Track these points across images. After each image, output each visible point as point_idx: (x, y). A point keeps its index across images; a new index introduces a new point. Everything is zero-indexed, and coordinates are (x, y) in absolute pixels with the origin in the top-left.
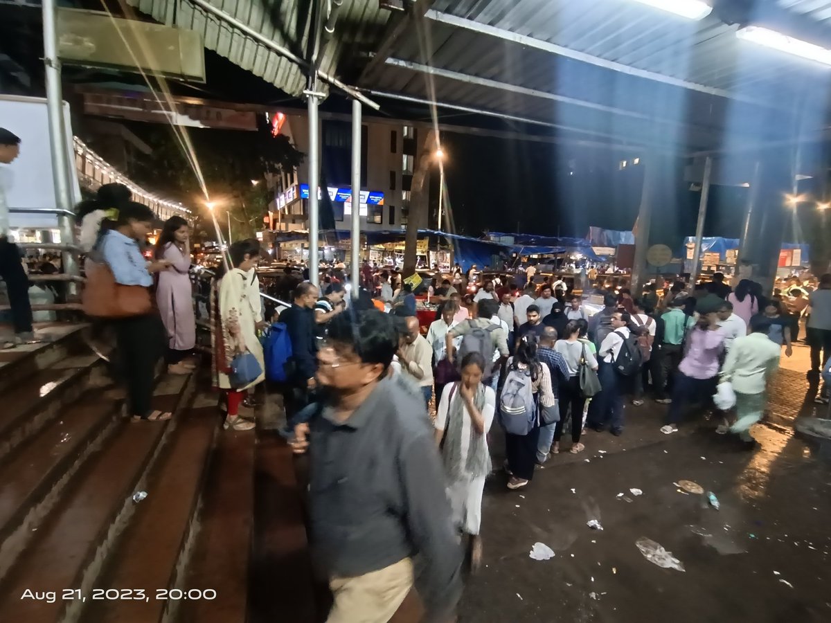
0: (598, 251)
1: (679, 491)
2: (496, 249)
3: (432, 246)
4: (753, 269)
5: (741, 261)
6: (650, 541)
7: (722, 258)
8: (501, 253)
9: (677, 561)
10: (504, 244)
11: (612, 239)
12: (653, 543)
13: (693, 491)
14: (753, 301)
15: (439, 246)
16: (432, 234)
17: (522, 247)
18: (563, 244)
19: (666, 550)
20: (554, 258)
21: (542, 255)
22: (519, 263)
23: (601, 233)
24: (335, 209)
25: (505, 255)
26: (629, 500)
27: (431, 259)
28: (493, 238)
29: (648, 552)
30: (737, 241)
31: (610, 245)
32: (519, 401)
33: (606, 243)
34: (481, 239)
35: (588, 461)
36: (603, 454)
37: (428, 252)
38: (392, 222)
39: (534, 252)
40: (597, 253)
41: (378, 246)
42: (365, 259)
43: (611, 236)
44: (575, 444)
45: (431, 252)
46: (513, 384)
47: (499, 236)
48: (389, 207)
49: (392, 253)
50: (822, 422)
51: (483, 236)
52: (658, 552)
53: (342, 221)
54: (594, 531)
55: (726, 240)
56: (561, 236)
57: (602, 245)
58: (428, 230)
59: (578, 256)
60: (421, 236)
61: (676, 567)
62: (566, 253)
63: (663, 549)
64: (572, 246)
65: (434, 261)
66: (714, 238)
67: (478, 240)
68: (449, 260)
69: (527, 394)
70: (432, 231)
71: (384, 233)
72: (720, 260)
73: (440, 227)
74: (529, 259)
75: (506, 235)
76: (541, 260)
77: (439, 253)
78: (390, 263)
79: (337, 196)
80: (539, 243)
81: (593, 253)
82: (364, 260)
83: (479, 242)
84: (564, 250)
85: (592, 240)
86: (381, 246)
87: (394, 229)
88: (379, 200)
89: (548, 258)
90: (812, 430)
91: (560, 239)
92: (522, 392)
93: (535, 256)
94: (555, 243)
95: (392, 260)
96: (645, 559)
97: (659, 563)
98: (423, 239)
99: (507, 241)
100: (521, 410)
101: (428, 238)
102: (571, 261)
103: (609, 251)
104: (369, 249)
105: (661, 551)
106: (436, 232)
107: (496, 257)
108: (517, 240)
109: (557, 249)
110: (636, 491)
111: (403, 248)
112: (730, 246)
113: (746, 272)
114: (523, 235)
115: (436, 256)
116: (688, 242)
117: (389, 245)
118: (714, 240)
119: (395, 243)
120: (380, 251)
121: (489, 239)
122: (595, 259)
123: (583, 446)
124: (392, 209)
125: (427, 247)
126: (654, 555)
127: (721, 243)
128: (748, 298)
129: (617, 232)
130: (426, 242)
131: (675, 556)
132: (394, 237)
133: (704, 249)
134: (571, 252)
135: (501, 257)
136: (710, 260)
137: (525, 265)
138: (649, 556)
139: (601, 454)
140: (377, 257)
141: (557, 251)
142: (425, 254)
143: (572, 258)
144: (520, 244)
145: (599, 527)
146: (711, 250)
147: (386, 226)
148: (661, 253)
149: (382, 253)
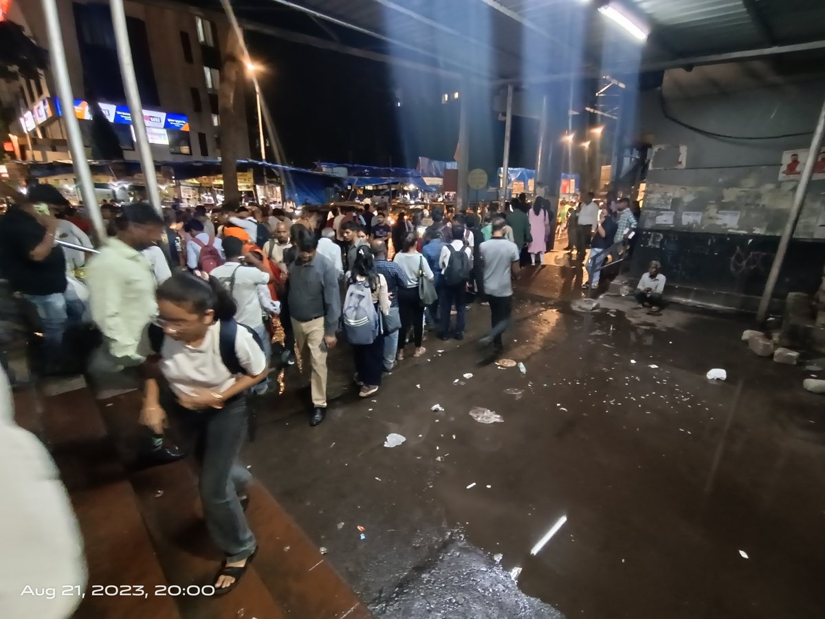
0: (428, 181)
1: (499, 368)
2: (329, 181)
3: (258, 180)
4: (545, 190)
5: (537, 184)
6: (480, 408)
7: (526, 186)
8: (336, 186)
9: (499, 416)
10: (337, 175)
11: (439, 169)
12: (483, 409)
13: (509, 365)
14: (545, 215)
15: (266, 179)
16: (257, 164)
17: (356, 178)
18: (396, 174)
19: (491, 411)
20: (388, 190)
21: (377, 186)
22: (354, 195)
23: (430, 163)
24: (121, 135)
25: (340, 188)
26: (462, 383)
27: (258, 194)
28: (325, 169)
29: (478, 417)
30: (534, 171)
31: (438, 176)
32: (362, 314)
33: (434, 174)
34: (313, 169)
35: (429, 360)
36: (442, 353)
37: (255, 187)
38: (205, 152)
39: (369, 183)
40: (428, 183)
41: (190, 181)
42: (176, 197)
43: (438, 166)
44: (417, 348)
45: (258, 187)
47: (331, 167)
48: (197, 134)
49: (210, 189)
50: (586, 301)
51: (314, 167)
52: (485, 414)
53: (134, 150)
54: (437, 414)
55: (528, 170)
56: (393, 167)
57: (431, 176)
58: (251, 161)
59: (411, 187)
60: (243, 168)
61: (498, 420)
62: (399, 185)
63: (489, 411)
64: (404, 178)
65: (263, 197)
66: (519, 169)
67: (309, 171)
68: (279, 194)
70: (256, 162)
71: (195, 164)
72: (525, 188)
73: (264, 157)
74: (365, 191)
75: (340, 166)
76: (376, 192)
77: (267, 187)
78: (209, 200)
79: (117, 115)
80: (374, 174)
81: (424, 183)
82: (175, 199)
83: (310, 174)
84: (397, 181)
85: (422, 170)
86: (195, 181)
87: (209, 160)
88: (182, 124)
89: (383, 190)
90: (580, 307)
91: (392, 170)
93: (370, 188)
94: (388, 174)
95: (211, 198)
96: (476, 421)
97: (486, 421)
98: (246, 171)
99: (341, 172)
100: (364, 321)
101: (252, 170)
102: (405, 192)
103: (438, 181)
104: (178, 185)
105: (488, 413)
106: (260, 163)
107: (331, 189)
108: (350, 171)
109: (391, 179)
110: (468, 376)
111: (222, 182)
112: (530, 177)
114: (356, 165)
115: (265, 192)
116: (500, 172)
117: (204, 179)
118: (519, 170)
119: (212, 177)
120: (194, 187)
121: (321, 170)
122: (426, 189)
123: (424, 349)
124: (202, 137)
125: (252, 180)
126: (482, 418)
127: (525, 173)
128: (542, 212)
129: (444, 163)
130: (250, 175)
131: (497, 413)
132: (211, 170)
133: (513, 179)
134: (405, 183)
135: (336, 189)
136: (517, 189)
138: (479, 419)
139: (440, 353)
140: (191, 194)
141: (391, 181)
142: (251, 189)
143: (406, 188)
144: (354, 175)
145: (440, 409)
146: (519, 179)
147: (197, 157)
148: (479, 177)
149: (197, 189)
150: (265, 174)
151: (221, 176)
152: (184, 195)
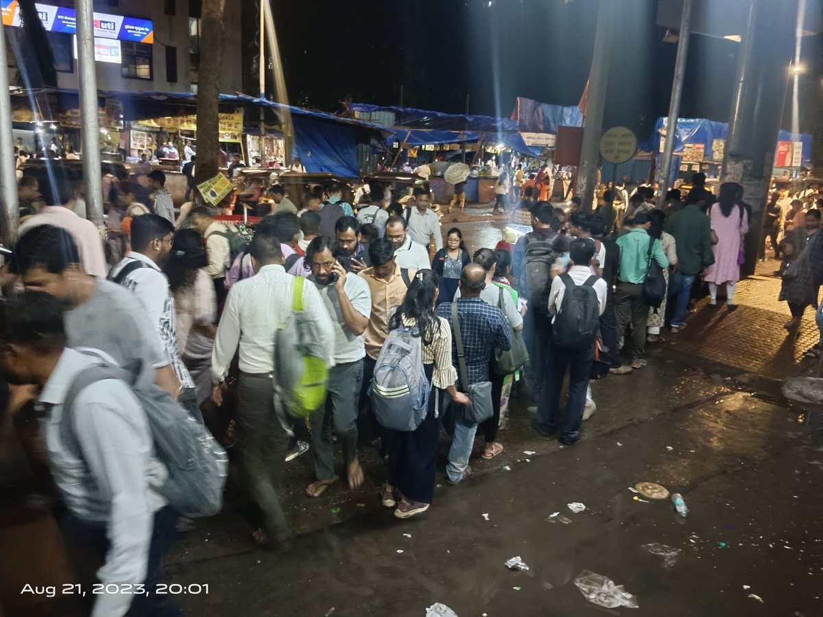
0: (529, 138)
1: (636, 498)
2: (364, 134)
3: (251, 126)
4: (745, 167)
5: (730, 155)
6: (594, 575)
7: (708, 153)
8: (374, 142)
9: (629, 596)
10: (378, 125)
11: (550, 119)
12: (600, 577)
13: (654, 496)
14: (741, 216)
15: (263, 127)
16: (250, 102)
17: (409, 131)
18: (474, 126)
19: (616, 584)
20: (460, 151)
21: (441, 145)
22: (403, 158)
23: (535, 109)
24: (56, 48)
25: (380, 146)
26: (566, 521)
27: (249, 150)
28: (358, 114)
29: (591, 591)
30: (726, 125)
31: (547, 130)
32: (399, 378)
33: (541, 127)
34: (339, 114)
35: (508, 468)
36: (531, 457)
37: (244, 138)
38: (172, 77)
39: (428, 140)
40: (528, 142)
41: (146, 122)
42: (122, 147)
43: (549, 115)
44: (488, 444)
45: (249, 138)
46: (393, 352)
47: (369, 111)
48: (164, 49)
49: (175, 137)
50: (812, 383)
51: (340, 109)
52: (605, 588)
53: (71, 71)
54: (516, 574)
55: (713, 123)
56: (470, 114)
57: (536, 130)
58: (241, 95)
59: (500, 148)
60: (228, 107)
61: (627, 603)
62: (479, 143)
63: (611, 582)
64: (490, 134)
65: (255, 154)
66: (697, 120)
67: (332, 116)
68: (282, 152)
69: (414, 365)
70: (250, 98)
71: (156, 97)
72: (705, 155)
73: (263, 90)
74: (421, 153)
75: (384, 110)
76: (441, 154)
77: (263, 138)
78: (171, 155)
79: (57, 21)
80: (437, 124)
81: (520, 143)
82: (119, 150)
83: (334, 121)
84: (476, 138)
85: (521, 120)
86: (153, 123)
87: (177, 90)
88: (144, 33)
89: (451, 151)
90: (800, 393)
91: (470, 119)
92: (406, 363)
93: (429, 147)
94: (462, 124)
95: (175, 151)
96: (587, 601)
97: (605, 603)
98: (233, 112)
99: (383, 119)
100: (401, 391)
101: (242, 109)
102: (488, 156)
103: (547, 140)
104: (128, 128)
105: (610, 587)
106: (256, 100)
107: (365, 147)
108: (399, 117)
109: (466, 135)
110: (576, 507)
111: (194, 127)
112: (718, 134)
113: (735, 172)
114: (409, 109)
115: (260, 145)
116: (661, 126)
117: (167, 122)
118: (698, 123)
119: (180, 118)
120: (151, 132)
121: (351, 115)
122: (525, 153)
123: (501, 447)
124: (171, 53)
125: (241, 127)
126: (599, 594)
127: (707, 129)
128: (736, 211)
129: (560, 108)
130: (238, 118)
131: (627, 590)
132: (177, 107)
133: (684, 138)
134: (491, 140)
135: (374, 147)
136: (691, 156)
137: (414, 163)
138: (592, 596)
139: (527, 456)
140: (146, 143)
141: (465, 138)
142: (239, 140)
143: (489, 150)
144: (405, 125)
145: (522, 566)
146: (694, 140)
147: (161, 87)
148: (622, 140)
149: (154, 136)
150: (262, 118)
151: (194, 117)
152: (135, 145)
